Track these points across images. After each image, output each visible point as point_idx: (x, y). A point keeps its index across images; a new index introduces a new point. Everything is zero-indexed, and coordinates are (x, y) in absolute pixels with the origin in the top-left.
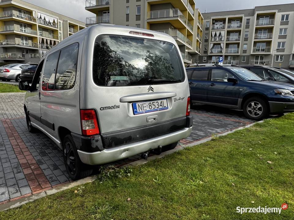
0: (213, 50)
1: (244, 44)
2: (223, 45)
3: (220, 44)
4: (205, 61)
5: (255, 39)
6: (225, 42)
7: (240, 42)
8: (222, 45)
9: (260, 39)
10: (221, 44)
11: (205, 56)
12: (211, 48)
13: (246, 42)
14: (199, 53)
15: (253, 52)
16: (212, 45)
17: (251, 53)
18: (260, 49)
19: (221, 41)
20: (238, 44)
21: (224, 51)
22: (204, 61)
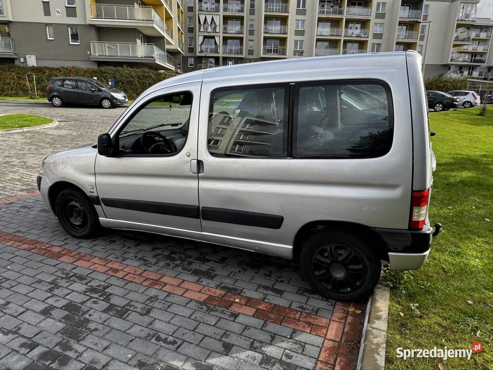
0: (204, 46)
1: (250, 40)
2: (219, 40)
3: (213, 37)
4: (192, 65)
5: (265, 33)
6: (222, 35)
7: (244, 36)
8: (217, 39)
9: (271, 33)
10: (216, 37)
11: (192, 57)
12: (200, 44)
13: (251, 37)
14: (182, 52)
15: (264, 54)
16: (201, 38)
17: (261, 56)
18: (273, 49)
19: (215, 32)
20: (241, 39)
21: (221, 50)
22: (190, 65)
